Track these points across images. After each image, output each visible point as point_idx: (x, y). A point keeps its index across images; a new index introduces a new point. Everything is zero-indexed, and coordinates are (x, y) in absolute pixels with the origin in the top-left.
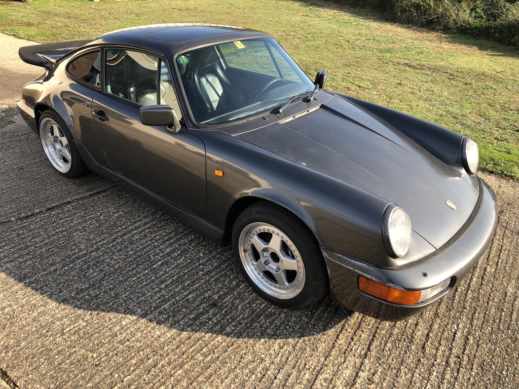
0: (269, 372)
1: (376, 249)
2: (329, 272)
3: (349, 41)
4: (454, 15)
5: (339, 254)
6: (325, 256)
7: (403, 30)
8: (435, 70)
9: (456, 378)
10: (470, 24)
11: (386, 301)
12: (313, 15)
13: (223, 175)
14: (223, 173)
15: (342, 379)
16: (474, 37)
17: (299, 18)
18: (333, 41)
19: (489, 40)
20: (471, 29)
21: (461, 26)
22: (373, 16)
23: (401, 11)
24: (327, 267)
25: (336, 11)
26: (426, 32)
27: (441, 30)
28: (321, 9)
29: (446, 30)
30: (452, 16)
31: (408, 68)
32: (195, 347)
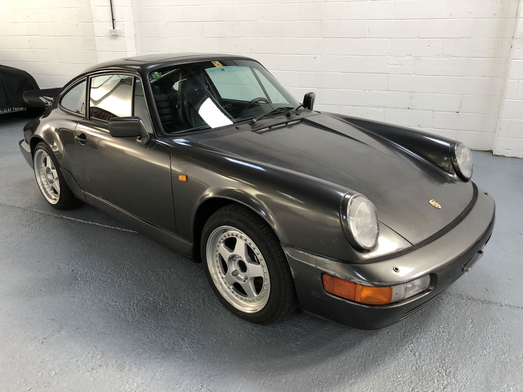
1: (336, 239)
2: (293, 273)
5: (301, 250)
6: (287, 254)
11: (355, 302)
13: (187, 180)
14: (187, 178)
24: (291, 267)
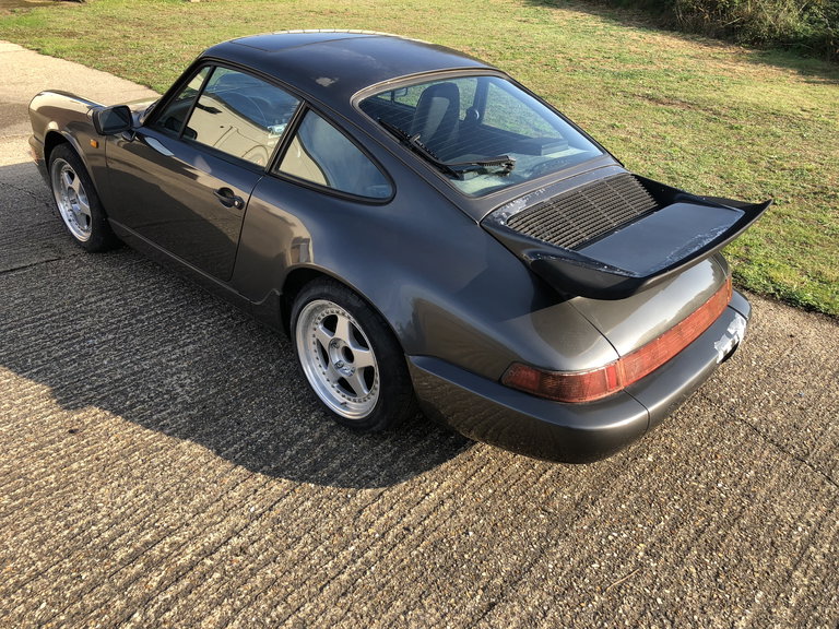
0: (93, 528)
3: (571, 60)
4: (769, 18)
7: (681, 43)
8: (690, 105)
9: (381, 557)
10: (796, 33)
12: (537, 20)
15: (199, 545)
16: (801, 55)
17: (510, 25)
18: (543, 60)
19: (824, 59)
20: (796, 40)
21: (781, 35)
22: (641, 21)
23: (683, 12)
25: (578, 14)
26: (721, 46)
27: (746, 42)
28: (554, 11)
29: (756, 42)
30: (766, 20)
31: (646, 102)
32: (8, 485)
